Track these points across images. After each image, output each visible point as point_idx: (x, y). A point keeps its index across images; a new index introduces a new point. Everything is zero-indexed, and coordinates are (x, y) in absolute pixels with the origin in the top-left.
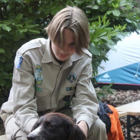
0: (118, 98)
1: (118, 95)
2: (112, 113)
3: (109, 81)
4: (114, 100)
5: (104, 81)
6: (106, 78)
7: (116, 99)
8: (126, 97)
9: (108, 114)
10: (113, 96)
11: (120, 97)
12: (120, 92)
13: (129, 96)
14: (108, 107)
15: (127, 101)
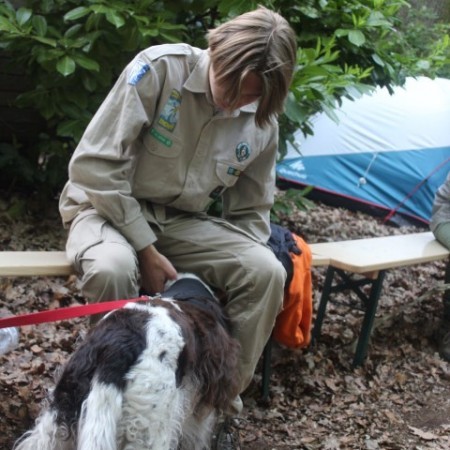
0: (313, 220)
1: (314, 214)
2: (299, 253)
3: (301, 179)
4: (305, 222)
5: (290, 176)
6: (296, 170)
7: (309, 221)
8: (331, 222)
9: (291, 254)
10: (303, 214)
11: (318, 219)
12: (319, 208)
13: (337, 221)
14: (294, 240)
15: (331, 231)
